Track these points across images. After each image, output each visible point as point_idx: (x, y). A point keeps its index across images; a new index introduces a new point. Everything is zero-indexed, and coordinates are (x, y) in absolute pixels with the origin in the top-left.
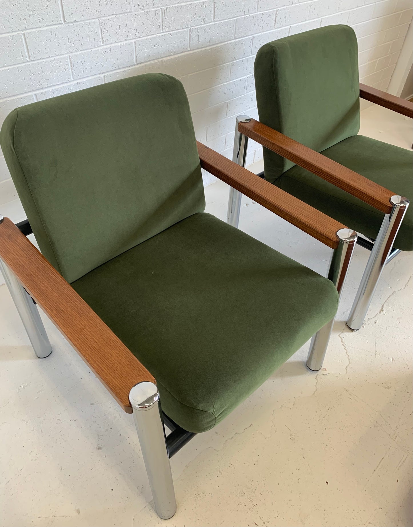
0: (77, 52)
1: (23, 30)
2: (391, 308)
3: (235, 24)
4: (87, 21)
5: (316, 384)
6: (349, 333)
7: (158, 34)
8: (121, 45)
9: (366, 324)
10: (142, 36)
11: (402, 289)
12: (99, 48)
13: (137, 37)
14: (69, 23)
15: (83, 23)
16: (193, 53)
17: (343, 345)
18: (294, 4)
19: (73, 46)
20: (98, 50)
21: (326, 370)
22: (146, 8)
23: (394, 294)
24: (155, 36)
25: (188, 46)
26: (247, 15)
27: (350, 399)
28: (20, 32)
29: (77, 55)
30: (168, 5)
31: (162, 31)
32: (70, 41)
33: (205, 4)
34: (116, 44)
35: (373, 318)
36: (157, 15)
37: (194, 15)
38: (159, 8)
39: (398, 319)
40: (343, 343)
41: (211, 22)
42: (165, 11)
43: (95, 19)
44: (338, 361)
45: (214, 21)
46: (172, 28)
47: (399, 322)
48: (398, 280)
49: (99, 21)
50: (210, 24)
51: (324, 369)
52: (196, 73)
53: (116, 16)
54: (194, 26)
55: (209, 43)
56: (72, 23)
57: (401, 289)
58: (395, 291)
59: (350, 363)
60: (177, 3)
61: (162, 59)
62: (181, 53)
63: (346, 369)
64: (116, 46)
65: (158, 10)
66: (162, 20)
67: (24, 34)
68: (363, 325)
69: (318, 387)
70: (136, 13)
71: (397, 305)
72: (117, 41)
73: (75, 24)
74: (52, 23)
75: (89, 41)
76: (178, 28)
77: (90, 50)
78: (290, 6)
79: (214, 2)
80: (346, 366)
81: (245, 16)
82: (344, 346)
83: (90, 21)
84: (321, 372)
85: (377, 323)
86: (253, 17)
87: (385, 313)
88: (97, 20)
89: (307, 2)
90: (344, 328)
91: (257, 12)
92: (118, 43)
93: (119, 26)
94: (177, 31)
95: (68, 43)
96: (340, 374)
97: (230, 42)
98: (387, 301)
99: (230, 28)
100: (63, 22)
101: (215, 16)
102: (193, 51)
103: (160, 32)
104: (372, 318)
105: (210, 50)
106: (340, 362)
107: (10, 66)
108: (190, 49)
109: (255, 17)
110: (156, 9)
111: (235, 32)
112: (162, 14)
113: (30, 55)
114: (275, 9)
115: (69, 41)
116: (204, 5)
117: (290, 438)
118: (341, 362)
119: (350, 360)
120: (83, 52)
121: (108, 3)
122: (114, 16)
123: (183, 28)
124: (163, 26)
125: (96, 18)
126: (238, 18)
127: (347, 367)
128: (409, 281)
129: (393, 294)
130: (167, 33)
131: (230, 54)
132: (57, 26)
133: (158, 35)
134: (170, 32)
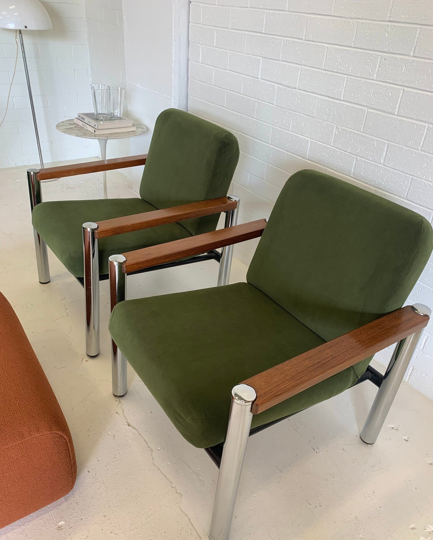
2: (131, 436)
7: (329, 145)
9: (118, 404)
11: (154, 461)
13: (313, 139)
14: (278, 106)
15: (285, 110)
19: (276, 121)
21: (86, 361)
23: (147, 448)
25: (352, 172)
30: (342, 127)
31: (332, 145)
35: (123, 414)
36: (331, 129)
39: (114, 435)
43: (291, 110)
45: (384, 165)
46: (340, 146)
47: (110, 435)
48: (169, 463)
49: (293, 113)
50: (379, 165)
54: (361, 157)
57: (153, 459)
58: (152, 451)
62: (345, 173)
64: (298, 136)
65: (333, 126)
67: (257, 102)
71: (132, 443)
75: (284, 123)
76: (346, 150)
77: (284, 130)
85: (116, 414)
87: (126, 427)
97: (400, 198)
98: (140, 435)
100: (275, 104)
103: (330, 144)
108: (353, 176)
111: (408, 192)
128: (164, 477)
129: (149, 447)
133: (328, 146)
134: (338, 150)
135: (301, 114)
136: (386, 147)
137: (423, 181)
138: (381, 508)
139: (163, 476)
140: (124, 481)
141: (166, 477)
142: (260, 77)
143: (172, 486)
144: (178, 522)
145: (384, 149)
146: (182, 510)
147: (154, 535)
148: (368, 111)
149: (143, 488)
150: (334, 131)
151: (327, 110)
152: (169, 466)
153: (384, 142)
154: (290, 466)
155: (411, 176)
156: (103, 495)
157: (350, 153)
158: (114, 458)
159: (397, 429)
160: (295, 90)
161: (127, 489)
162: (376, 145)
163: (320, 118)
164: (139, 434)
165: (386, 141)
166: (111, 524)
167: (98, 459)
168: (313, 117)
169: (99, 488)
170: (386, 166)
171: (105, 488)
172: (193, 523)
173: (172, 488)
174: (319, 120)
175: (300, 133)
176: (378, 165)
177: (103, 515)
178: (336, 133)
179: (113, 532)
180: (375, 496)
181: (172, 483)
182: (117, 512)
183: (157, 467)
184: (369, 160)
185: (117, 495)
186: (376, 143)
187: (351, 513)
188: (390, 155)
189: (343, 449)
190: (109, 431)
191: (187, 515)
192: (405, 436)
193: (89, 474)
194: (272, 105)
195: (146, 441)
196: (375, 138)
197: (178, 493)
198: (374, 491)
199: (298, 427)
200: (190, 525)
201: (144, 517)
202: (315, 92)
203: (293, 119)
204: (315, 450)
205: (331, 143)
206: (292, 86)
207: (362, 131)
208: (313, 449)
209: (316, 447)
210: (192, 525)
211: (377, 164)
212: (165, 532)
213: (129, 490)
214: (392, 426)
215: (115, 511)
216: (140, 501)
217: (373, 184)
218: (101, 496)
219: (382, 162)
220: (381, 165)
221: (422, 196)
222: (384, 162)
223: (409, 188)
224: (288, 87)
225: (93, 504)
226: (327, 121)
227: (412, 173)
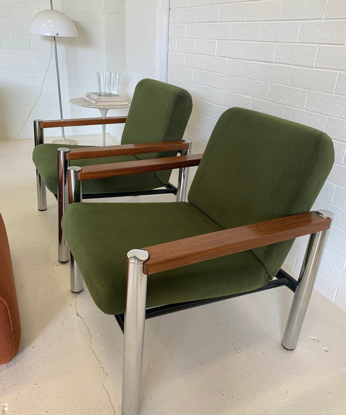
2: (77, 323)
7: (265, 100)
9: (73, 299)
11: (91, 345)
23: (88, 334)
35: (76, 306)
36: (267, 87)
39: (63, 322)
47: (59, 321)
48: (103, 348)
54: (289, 106)
57: (91, 343)
58: (92, 337)
65: (268, 84)
71: (76, 329)
85: (69, 305)
87: (74, 316)
98: (84, 324)
129: (89, 333)
134: (272, 102)
135: (245, 79)
136: (308, 94)
137: (338, 119)
138: (291, 406)
139: (95, 357)
140: (61, 358)
141: (98, 358)
142: (216, 55)
143: (101, 366)
144: (99, 396)
145: (306, 97)
146: (104, 387)
147: (74, 405)
148: (293, 68)
149: (76, 365)
150: (269, 88)
151: (264, 72)
152: (102, 350)
153: (306, 91)
154: (211, 361)
155: (328, 116)
156: (39, 367)
157: (281, 104)
158: (58, 339)
159: (319, 341)
160: (240, 60)
161: (61, 365)
162: (300, 94)
163: (258, 79)
164: (84, 322)
165: (308, 90)
166: (39, 391)
167: (44, 339)
168: (253, 79)
169: (38, 361)
170: (308, 110)
171: (44, 361)
172: (111, 399)
173: (100, 368)
174: (258, 81)
175: (244, 94)
176: (302, 111)
177: (34, 383)
178: (270, 89)
179: (39, 398)
180: (287, 395)
181: (102, 364)
182: (47, 382)
183: (92, 350)
184: (295, 107)
185: (52, 369)
186: (300, 93)
187: (261, 407)
188: (311, 101)
189: (264, 352)
190: (60, 318)
191: (107, 392)
192: (325, 347)
193: (33, 349)
194: (224, 75)
195: (89, 328)
196: (299, 89)
197: (104, 373)
198: (288, 391)
199: (225, 331)
200: (108, 400)
201: (70, 389)
202: (254, 59)
203: (239, 83)
204: (237, 350)
205: (266, 98)
206: (238, 58)
207: (289, 85)
208: (236, 349)
209: (239, 348)
210: (110, 401)
212: (84, 404)
213: (63, 365)
214: (314, 338)
215: (46, 381)
216: (70, 376)
218: (38, 368)
219: (305, 107)
220: (305, 110)
221: (337, 132)
222: (307, 107)
223: (327, 126)
224: (235, 59)
225: (29, 374)
226: (263, 81)
227: (328, 114)
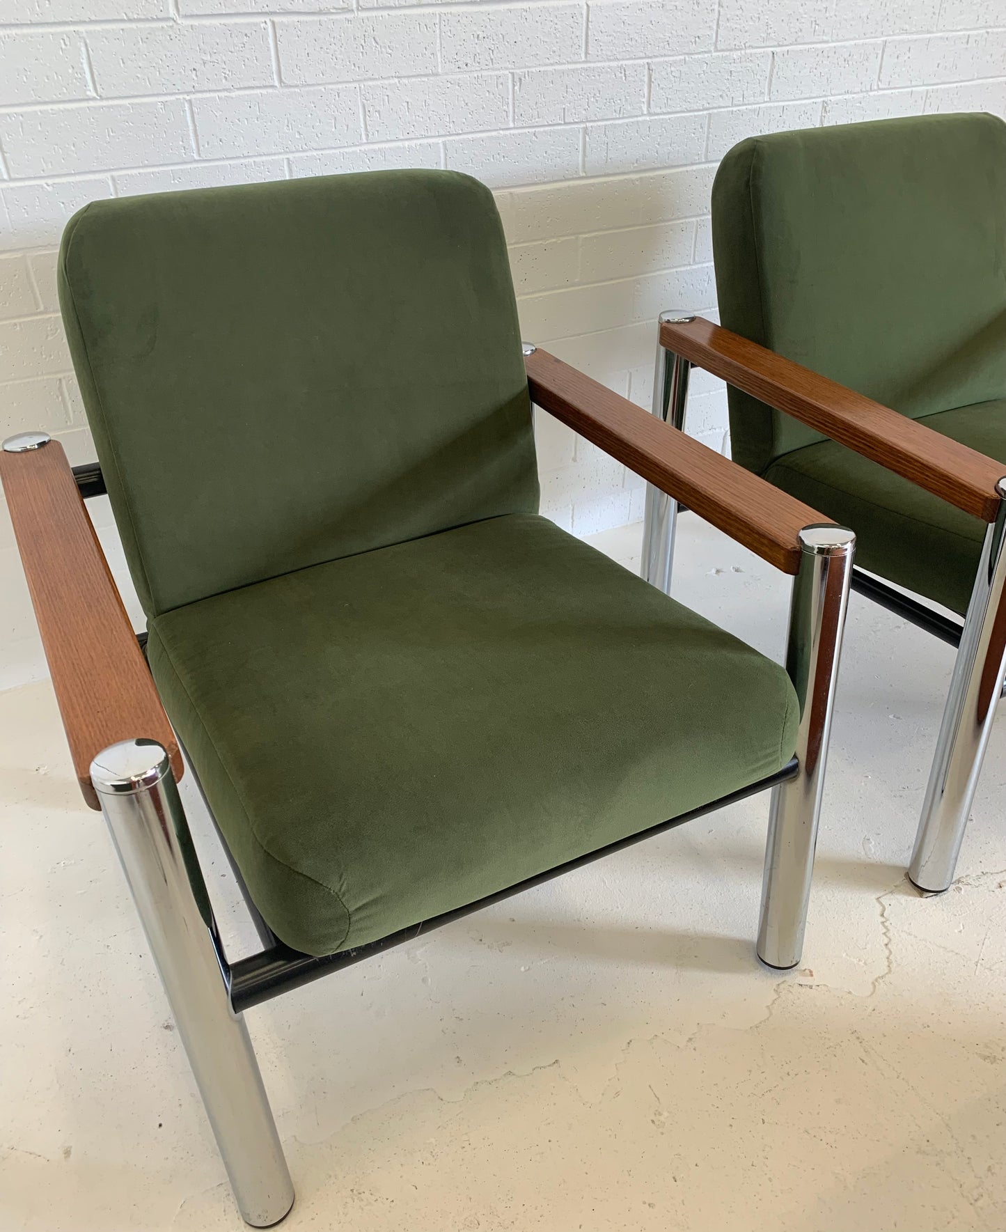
0: (304, 151)
1: (188, 93)
3: (706, 126)
4: (331, 87)
5: (773, 1003)
6: (911, 898)
7: (503, 129)
8: (410, 148)
10: (462, 130)
12: (357, 149)
13: (451, 133)
14: (291, 86)
15: (323, 90)
16: (593, 185)
17: (883, 923)
18: (875, 90)
19: (297, 136)
20: (354, 153)
21: (812, 975)
22: (473, 69)
24: (494, 134)
25: (580, 166)
26: (740, 105)
27: (863, 1061)
28: (181, 97)
29: (306, 158)
30: (530, 67)
31: (511, 125)
32: (290, 126)
33: (625, 71)
34: (400, 144)
36: (500, 86)
37: (595, 95)
38: (507, 72)
40: (883, 920)
41: (640, 116)
42: (520, 79)
43: (350, 82)
44: (856, 961)
45: (650, 114)
46: (538, 120)
49: (360, 87)
50: (640, 119)
51: (807, 971)
52: (601, 233)
53: (401, 82)
54: (594, 121)
55: (636, 165)
56: (297, 86)
59: (890, 971)
60: (552, 64)
61: (512, 190)
62: (561, 181)
63: (873, 983)
64: (399, 148)
66: (514, 99)
67: (190, 102)
68: (960, 885)
69: (773, 1011)
70: (449, 77)
72: (402, 138)
73: (302, 89)
74: (252, 83)
75: (333, 130)
76: (555, 122)
77: (337, 151)
78: (865, 94)
79: (649, 69)
80: (876, 976)
81: (735, 109)
82: (886, 927)
83: (340, 86)
84: (793, 977)
86: (757, 113)
88: (356, 85)
89: (914, 89)
90: (898, 883)
91: (767, 102)
92: (404, 142)
93: (408, 103)
94: (552, 128)
95: (287, 131)
96: (850, 993)
97: (694, 167)
99: (693, 135)
100: (277, 83)
101: (651, 102)
102: (592, 181)
103: (508, 127)
104: (992, 874)
105: (637, 183)
106: (861, 963)
107: (157, 166)
108: (584, 174)
109: (761, 113)
110: (497, 73)
111: (707, 145)
112: (514, 86)
113: (202, 148)
114: (822, 99)
115: (288, 126)
116: (623, 75)
117: (653, 1121)
118: (865, 963)
119: (894, 966)
120: (319, 152)
121: (383, 50)
122: (396, 80)
123: (565, 124)
124: (514, 112)
125: (354, 81)
126: (715, 111)
127: (876, 980)
130: (526, 130)
131: (693, 198)
132: (264, 91)
133: (501, 132)
134: (533, 130)
136: (646, 72)
137: (730, 109)
148: (587, 5)
206: (337, 7)
211: (635, 119)
217: (634, 167)
224: (320, 13)
